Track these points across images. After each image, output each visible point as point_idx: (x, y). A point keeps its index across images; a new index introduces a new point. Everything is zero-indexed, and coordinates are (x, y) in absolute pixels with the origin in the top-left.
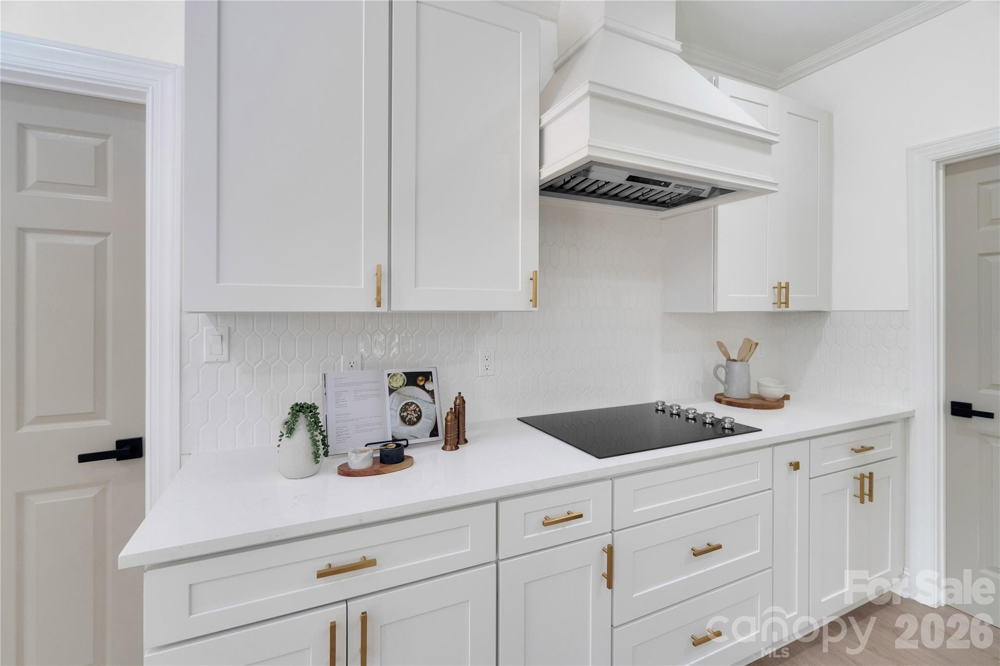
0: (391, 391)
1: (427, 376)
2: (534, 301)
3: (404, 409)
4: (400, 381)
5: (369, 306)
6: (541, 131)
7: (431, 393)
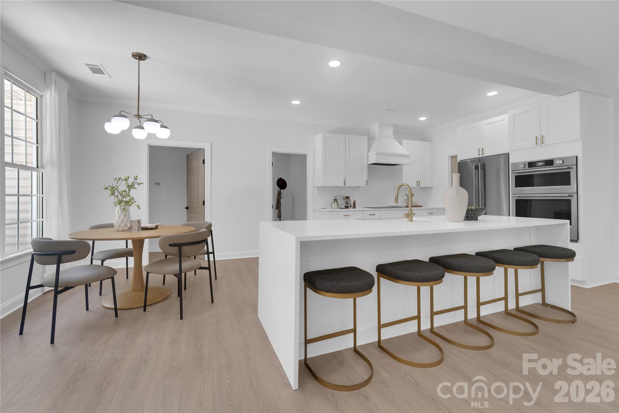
0: (344, 199)
1: (349, 197)
2: (367, 185)
3: (346, 202)
4: (345, 198)
5: (342, 185)
6: (368, 156)
7: (350, 200)
